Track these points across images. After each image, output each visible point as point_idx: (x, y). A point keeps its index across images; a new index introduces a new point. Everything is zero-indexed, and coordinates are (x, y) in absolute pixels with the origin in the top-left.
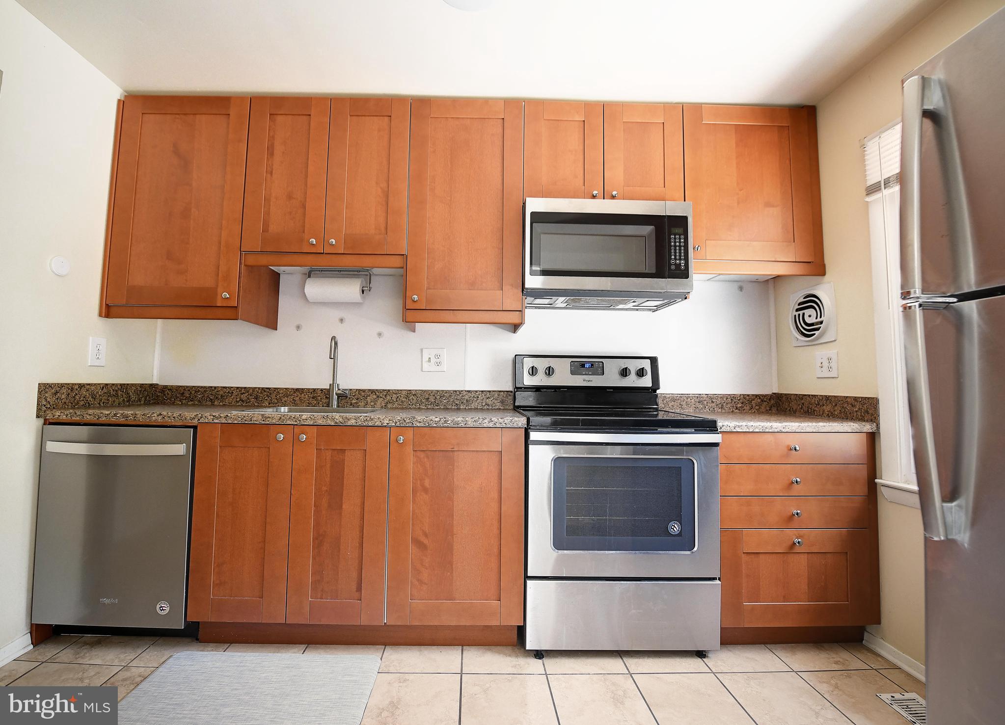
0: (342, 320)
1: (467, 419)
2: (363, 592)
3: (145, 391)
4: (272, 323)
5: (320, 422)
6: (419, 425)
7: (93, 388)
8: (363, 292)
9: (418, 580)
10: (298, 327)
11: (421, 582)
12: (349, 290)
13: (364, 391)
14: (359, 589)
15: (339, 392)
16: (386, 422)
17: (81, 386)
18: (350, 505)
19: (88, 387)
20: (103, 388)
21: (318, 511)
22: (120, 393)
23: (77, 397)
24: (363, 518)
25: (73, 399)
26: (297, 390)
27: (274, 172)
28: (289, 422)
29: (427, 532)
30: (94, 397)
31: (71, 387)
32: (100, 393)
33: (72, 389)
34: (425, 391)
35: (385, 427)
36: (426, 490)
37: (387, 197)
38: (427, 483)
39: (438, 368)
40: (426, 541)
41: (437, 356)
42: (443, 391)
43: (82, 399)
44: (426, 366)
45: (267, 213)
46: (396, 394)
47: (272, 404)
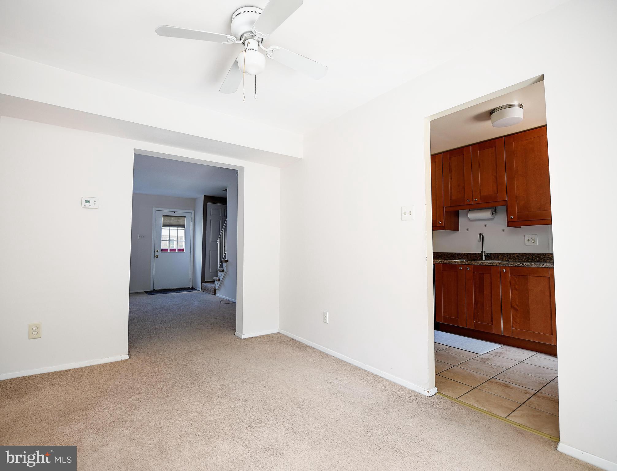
0: (485, 226)
1: (532, 264)
2: (493, 322)
4: (457, 229)
5: (474, 264)
6: (511, 265)
8: (493, 214)
9: (515, 322)
10: (467, 230)
11: (516, 322)
12: (487, 214)
13: (497, 254)
14: (492, 321)
15: (485, 254)
16: (498, 264)
18: (486, 292)
21: (475, 293)
24: (491, 297)
26: (469, 253)
27: (452, 178)
28: (463, 264)
29: (518, 305)
34: (527, 254)
35: (498, 266)
36: (517, 290)
37: (497, 179)
38: (517, 287)
39: (534, 244)
40: (517, 308)
41: (533, 238)
42: (536, 254)
44: (527, 243)
45: (451, 193)
46: (512, 255)
47: (459, 259)
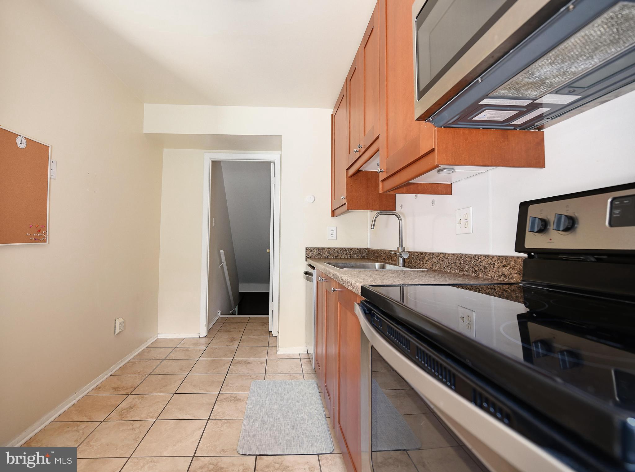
3: (361, 251)
7: (329, 249)
17: (323, 249)
19: (327, 249)
20: (335, 250)
22: (344, 252)
23: (321, 253)
25: (319, 254)
30: (330, 254)
31: (318, 249)
32: (333, 252)
33: (319, 250)
43: (324, 254)
